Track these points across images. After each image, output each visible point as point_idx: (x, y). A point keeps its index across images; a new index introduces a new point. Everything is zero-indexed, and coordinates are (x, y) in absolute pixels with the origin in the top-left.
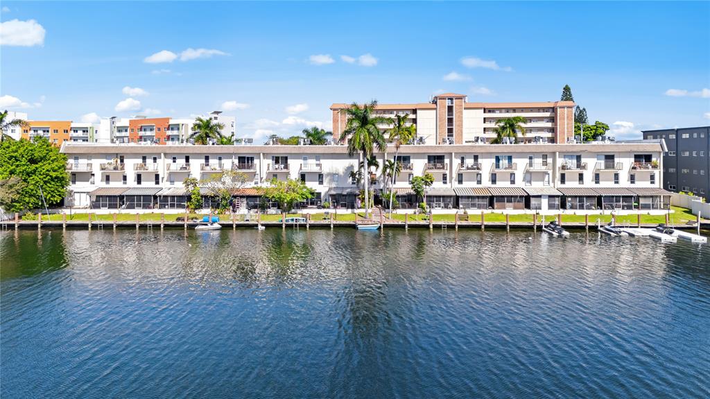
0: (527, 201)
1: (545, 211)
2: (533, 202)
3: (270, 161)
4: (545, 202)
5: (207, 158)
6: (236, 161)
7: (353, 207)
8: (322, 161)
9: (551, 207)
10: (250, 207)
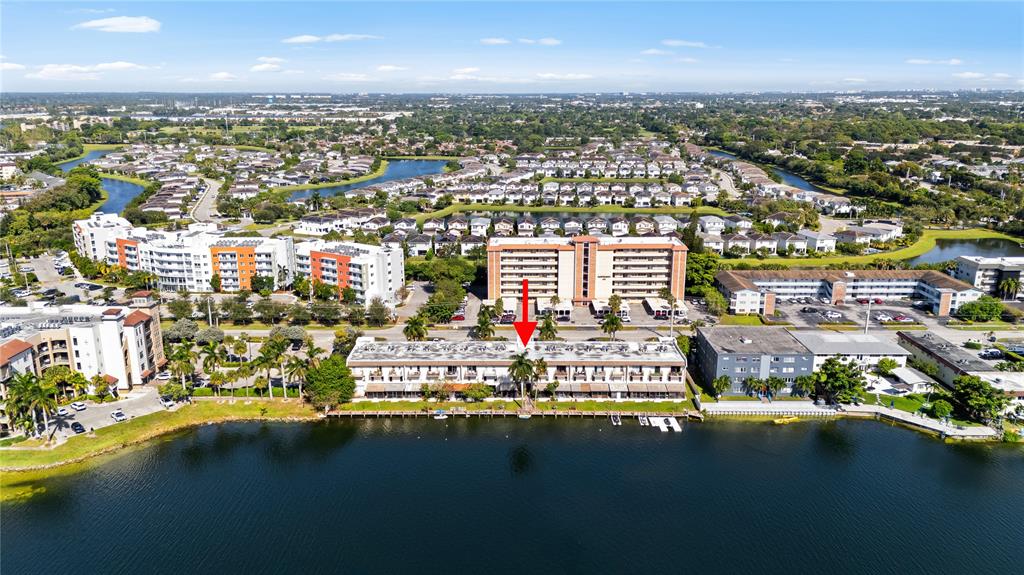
0: (609, 394)
1: (619, 399)
2: (613, 394)
3: (466, 369)
4: (619, 395)
5: (430, 367)
6: (447, 369)
7: (514, 397)
8: (496, 369)
9: (622, 397)
10: (457, 397)
